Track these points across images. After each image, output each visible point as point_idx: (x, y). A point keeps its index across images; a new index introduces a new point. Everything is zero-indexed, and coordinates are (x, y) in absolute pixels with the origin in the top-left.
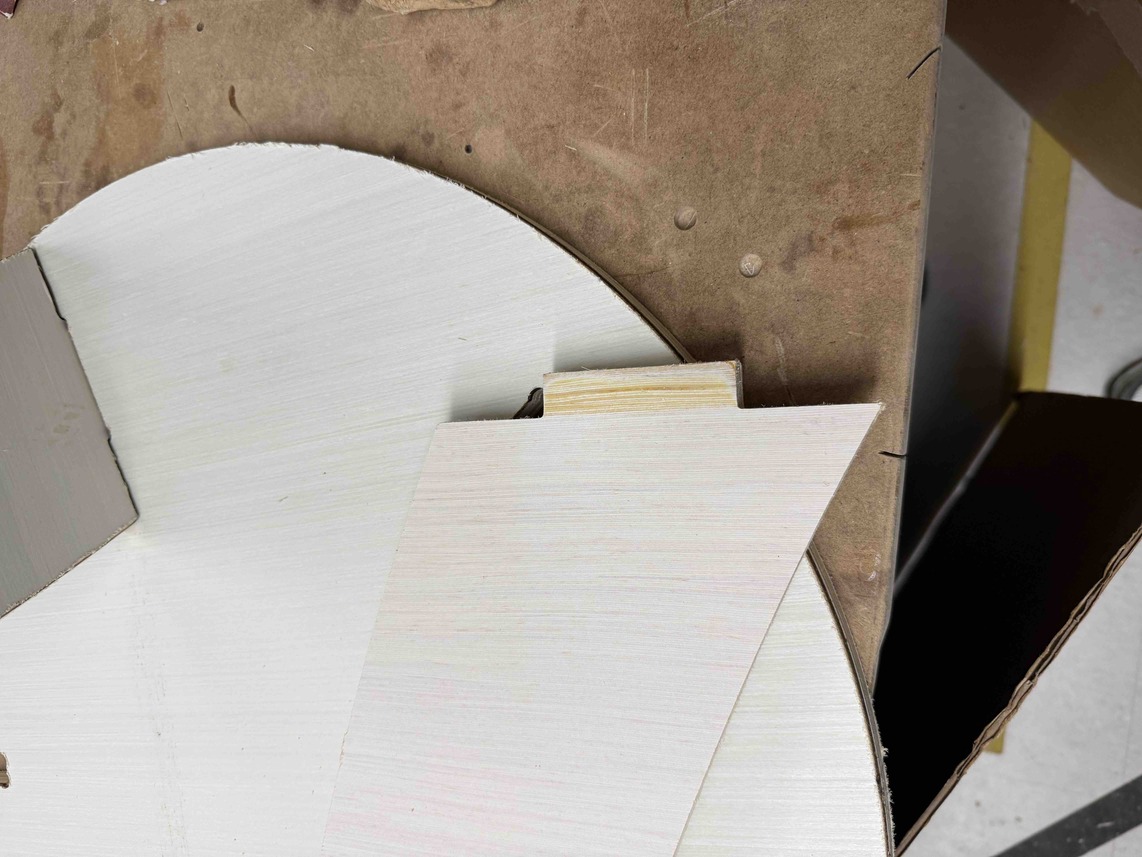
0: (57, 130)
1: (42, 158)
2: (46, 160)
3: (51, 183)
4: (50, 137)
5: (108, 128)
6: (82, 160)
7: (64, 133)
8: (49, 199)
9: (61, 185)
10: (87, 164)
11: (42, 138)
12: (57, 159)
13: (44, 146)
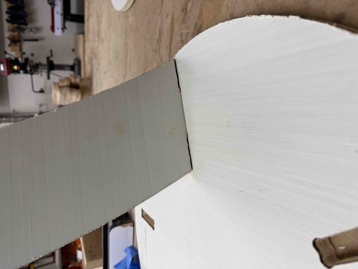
0: (188, 10)
1: (183, 22)
2: (184, 23)
3: (185, 32)
4: (186, 13)
5: (203, 8)
6: (194, 22)
7: (190, 11)
8: (184, 38)
9: (187, 33)
10: (196, 24)
11: (184, 13)
12: (187, 21)
13: (184, 16)
